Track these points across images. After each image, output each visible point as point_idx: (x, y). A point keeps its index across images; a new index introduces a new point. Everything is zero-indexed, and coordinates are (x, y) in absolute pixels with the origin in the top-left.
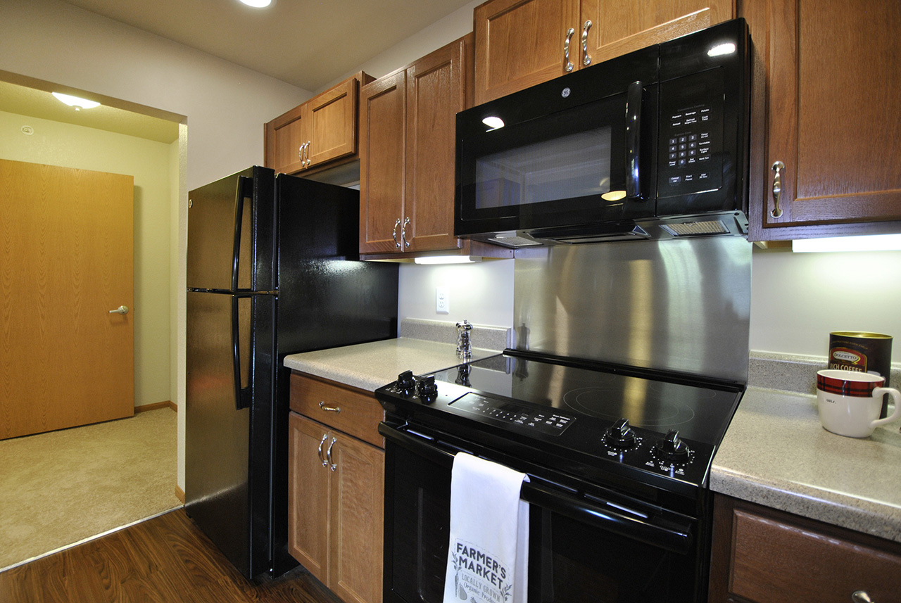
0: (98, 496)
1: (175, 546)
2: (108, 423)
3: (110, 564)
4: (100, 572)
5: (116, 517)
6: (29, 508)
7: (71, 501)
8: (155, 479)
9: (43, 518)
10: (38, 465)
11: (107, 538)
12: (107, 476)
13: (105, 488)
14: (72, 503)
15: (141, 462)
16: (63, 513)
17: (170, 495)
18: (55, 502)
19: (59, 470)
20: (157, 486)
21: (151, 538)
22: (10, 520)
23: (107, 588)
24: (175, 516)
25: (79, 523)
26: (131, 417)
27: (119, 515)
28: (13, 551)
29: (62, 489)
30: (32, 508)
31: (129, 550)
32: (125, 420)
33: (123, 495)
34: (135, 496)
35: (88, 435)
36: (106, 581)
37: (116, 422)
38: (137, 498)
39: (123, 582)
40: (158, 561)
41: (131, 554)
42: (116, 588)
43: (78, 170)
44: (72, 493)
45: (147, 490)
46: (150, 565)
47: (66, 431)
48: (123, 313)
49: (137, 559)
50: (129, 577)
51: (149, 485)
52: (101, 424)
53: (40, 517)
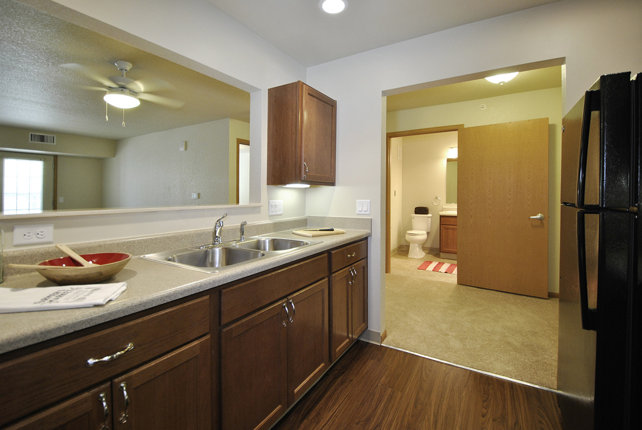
0: (502, 346)
1: (540, 422)
2: (529, 298)
3: (492, 401)
4: (484, 402)
5: (508, 368)
6: (464, 332)
7: (486, 340)
8: (546, 356)
9: (469, 342)
10: (479, 308)
11: (498, 380)
12: (513, 335)
13: (509, 343)
14: (486, 343)
15: (540, 336)
16: (479, 346)
17: (552, 376)
18: (478, 336)
19: (488, 317)
20: (545, 363)
21: (526, 401)
22: (454, 334)
23: (483, 416)
24: (551, 397)
25: (485, 358)
26: (546, 299)
27: (510, 368)
28: (449, 353)
29: (485, 330)
30: (466, 333)
31: (507, 400)
32: (541, 300)
33: (518, 355)
34: (527, 361)
35: (513, 301)
36: (484, 411)
37: (534, 299)
38: (527, 363)
39: (494, 420)
40: (523, 425)
41: (507, 403)
42: (488, 421)
43: (510, 123)
44: (489, 335)
45: (536, 362)
46: (516, 423)
47: (501, 293)
48: (540, 219)
49: (509, 410)
50: (499, 420)
51: (539, 358)
52: (524, 297)
53: (467, 341)
